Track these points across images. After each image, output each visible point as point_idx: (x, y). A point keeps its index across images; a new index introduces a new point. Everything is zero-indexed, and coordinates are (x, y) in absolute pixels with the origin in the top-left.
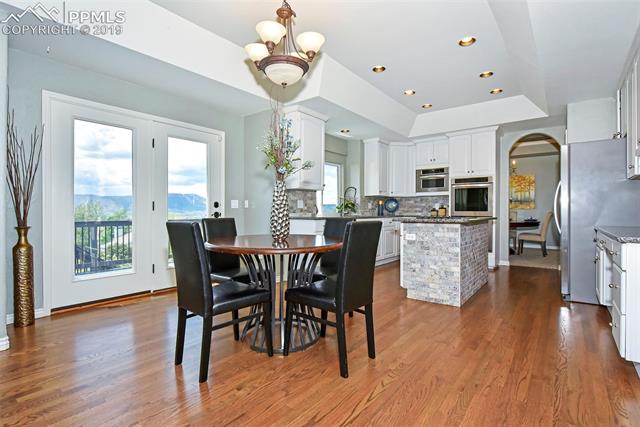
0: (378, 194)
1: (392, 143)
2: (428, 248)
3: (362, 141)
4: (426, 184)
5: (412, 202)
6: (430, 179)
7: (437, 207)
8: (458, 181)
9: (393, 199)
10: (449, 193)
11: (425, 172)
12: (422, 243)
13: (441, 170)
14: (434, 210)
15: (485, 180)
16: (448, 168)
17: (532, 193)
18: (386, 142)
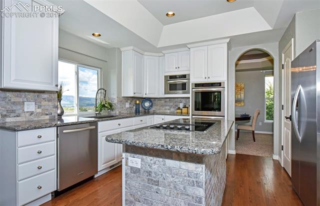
0: (132, 95)
1: (145, 53)
2: (157, 183)
3: (119, 49)
4: (173, 88)
5: (163, 102)
6: (175, 83)
7: (181, 106)
8: (197, 85)
9: (149, 99)
10: (190, 95)
11: (172, 77)
12: (149, 173)
13: (184, 76)
14: (179, 108)
15: (220, 84)
16: (189, 75)
17: (243, 95)
18: (142, 52)
